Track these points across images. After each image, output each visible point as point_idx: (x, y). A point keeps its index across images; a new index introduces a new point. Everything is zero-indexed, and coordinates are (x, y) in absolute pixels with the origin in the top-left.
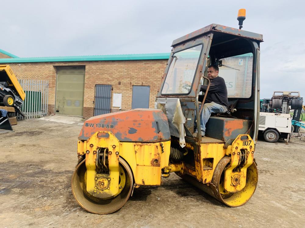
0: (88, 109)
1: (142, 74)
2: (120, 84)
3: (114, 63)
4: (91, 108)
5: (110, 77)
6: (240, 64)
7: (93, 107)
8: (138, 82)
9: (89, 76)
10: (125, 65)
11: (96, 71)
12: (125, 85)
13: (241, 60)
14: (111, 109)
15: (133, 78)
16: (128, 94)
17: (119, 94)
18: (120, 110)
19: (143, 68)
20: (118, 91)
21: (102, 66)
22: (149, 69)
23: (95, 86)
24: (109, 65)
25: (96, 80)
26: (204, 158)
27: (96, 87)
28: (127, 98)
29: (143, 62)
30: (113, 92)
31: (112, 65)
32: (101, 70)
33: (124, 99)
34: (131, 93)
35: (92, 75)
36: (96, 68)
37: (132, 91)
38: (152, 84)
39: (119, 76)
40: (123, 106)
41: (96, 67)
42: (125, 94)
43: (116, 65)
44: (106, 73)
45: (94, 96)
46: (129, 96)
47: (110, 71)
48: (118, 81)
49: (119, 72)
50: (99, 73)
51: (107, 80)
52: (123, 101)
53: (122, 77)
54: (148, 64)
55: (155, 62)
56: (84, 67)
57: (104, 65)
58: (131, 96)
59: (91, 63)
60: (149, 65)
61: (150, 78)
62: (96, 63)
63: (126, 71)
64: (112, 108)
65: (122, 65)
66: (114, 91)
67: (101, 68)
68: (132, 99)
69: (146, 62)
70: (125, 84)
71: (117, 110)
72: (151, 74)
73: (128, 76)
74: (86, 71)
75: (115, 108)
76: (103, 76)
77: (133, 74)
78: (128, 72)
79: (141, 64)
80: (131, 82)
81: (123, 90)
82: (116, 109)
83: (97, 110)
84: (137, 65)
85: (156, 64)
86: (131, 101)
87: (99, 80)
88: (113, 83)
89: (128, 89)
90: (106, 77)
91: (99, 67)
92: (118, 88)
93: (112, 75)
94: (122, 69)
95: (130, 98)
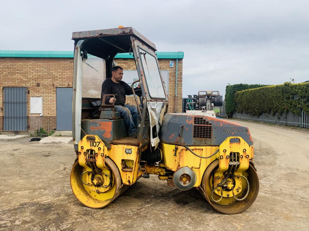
2: (38, 85)
3: (28, 60)
5: (24, 78)
6: (171, 66)
7: (1, 115)
8: (63, 83)
10: (44, 64)
11: (2, 70)
12: (45, 87)
13: (172, 62)
14: (28, 117)
15: (56, 78)
16: (51, 97)
17: (38, 98)
18: (41, 116)
19: (68, 67)
20: (37, 94)
21: (12, 63)
23: (3, 88)
24: (22, 63)
25: (3, 81)
27: (4, 90)
28: (49, 102)
29: (68, 61)
30: (30, 96)
31: (25, 63)
33: (45, 104)
34: (55, 96)
36: (2, 67)
37: (56, 94)
39: (37, 77)
40: (45, 112)
41: (2, 65)
42: (47, 97)
43: (31, 63)
44: (18, 73)
45: (2, 102)
46: (52, 99)
47: (23, 70)
48: (36, 83)
49: (37, 72)
50: (7, 73)
51: (20, 81)
52: (44, 106)
53: (42, 78)
57: (14, 63)
58: (55, 99)
62: (2, 60)
63: (46, 70)
64: (30, 115)
65: (41, 63)
66: (30, 94)
67: (9, 67)
68: (57, 103)
71: (37, 117)
73: (49, 77)
75: (33, 115)
76: (13, 76)
77: (56, 74)
78: (49, 72)
79: (66, 62)
80: (53, 83)
81: (43, 93)
82: (35, 115)
83: (7, 119)
86: (55, 106)
87: (9, 81)
88: (28, 85)
89: (50, 91)
90: (18, 78)
91: (7, 65)
92: (36, 91)
93: (27, 75)
94: (41, 68)
95: (53, 102)
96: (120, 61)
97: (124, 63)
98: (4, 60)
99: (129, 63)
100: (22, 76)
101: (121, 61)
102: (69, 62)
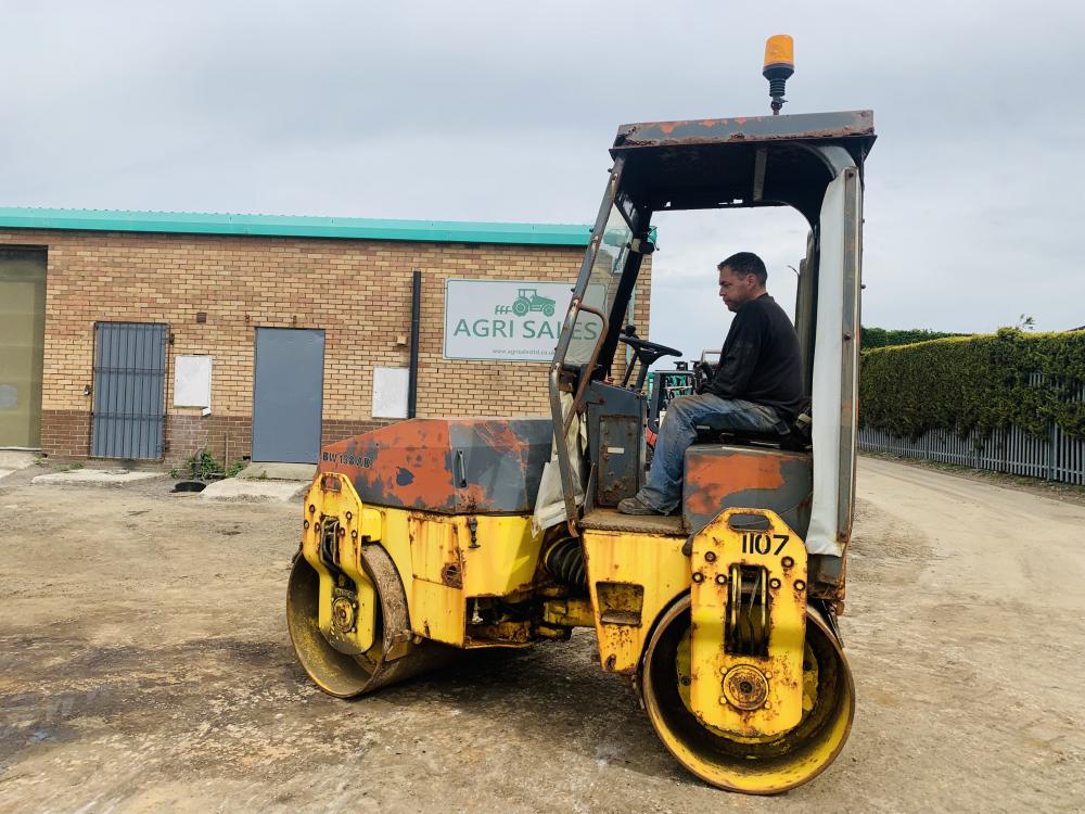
0: (65, 418)
1: (292, 286)
2: (201, 319)
3: (175, 242)
4: (74, 412)
5: (161, 295)
7: (85, 407)
8: (279, 315)
9: (65, 288)
10: (223, 253)
11: (95, 269)
12: (223, 324)
14: (166, 417)
15: (255, 299)
16: (238, 358)
17: (198, 358)
18: (206, 416)
19: (296, 266)
20: (197, 347)
21: (125, 250)
22: (317, 271)
23: (96, 327)
24: (156, 251)
25: (98, 303)
26: (602, 579)
27: (98, 332)
28: (232, 373)
29: (296, 246)
30: (176, 351)
31: (167, 251)
32: (120, 265)
33: (220, 378)
34: (252, 354)
35: (79, 283)
36: (96, 260)
37: (255, 346)
38: (330, 321)
39: (198, 292)
40: (218, 403)
41: (97, 254)
42: (224, 358)
43: (185, 251)
44: (142, 281)
45: (90, 368)
46: (241, 363)
47: (158, 271)
48: (196, 312)
49: (199, 277)
50: (110, 279)
51: (146, 305)
52: (217, 383)
53: (214, 296)
54: (313, 251)
55: (341, 247)
56: (41, 253)
57: (133, 250)
58: (252, 364)
59: (74, 238)
60: (319, 256)
61: (325, 301)
62: (97, 240)
63: (227, 273)
64: (173, 412)
65: (212, 252)
66: (176, 346)
67: (117, 260)
68: (255, 377)
69: (305, 246)
70: (226, 323)
71: (194, 417)
72: (326, 287)
73: (235, 293)
74: (49, 267)
75: (182, 412)
76: (129, 289)
77: (254, 285)
78: (236, 278)
79: (288, 250)
80: (249, 314)
81: (216, 343)
82: (188, 412)
83: (103, 421)
84: (271, 254)
85: (345, 254)
86: (251, 384)
87: (113, 304)
88: (171, 318)
89: (240, 338)
90: (142, 295)
91: (110, 254)
92: (195, 337)
93: (169, 286)
94: (212, 267)
95: (244, 373)
96: (455, 252)
97: (468, 257)
98: (104, 240)
99: (483, 258)
100: (154, 290)
101: (461, 252)
102: (298, 251)
